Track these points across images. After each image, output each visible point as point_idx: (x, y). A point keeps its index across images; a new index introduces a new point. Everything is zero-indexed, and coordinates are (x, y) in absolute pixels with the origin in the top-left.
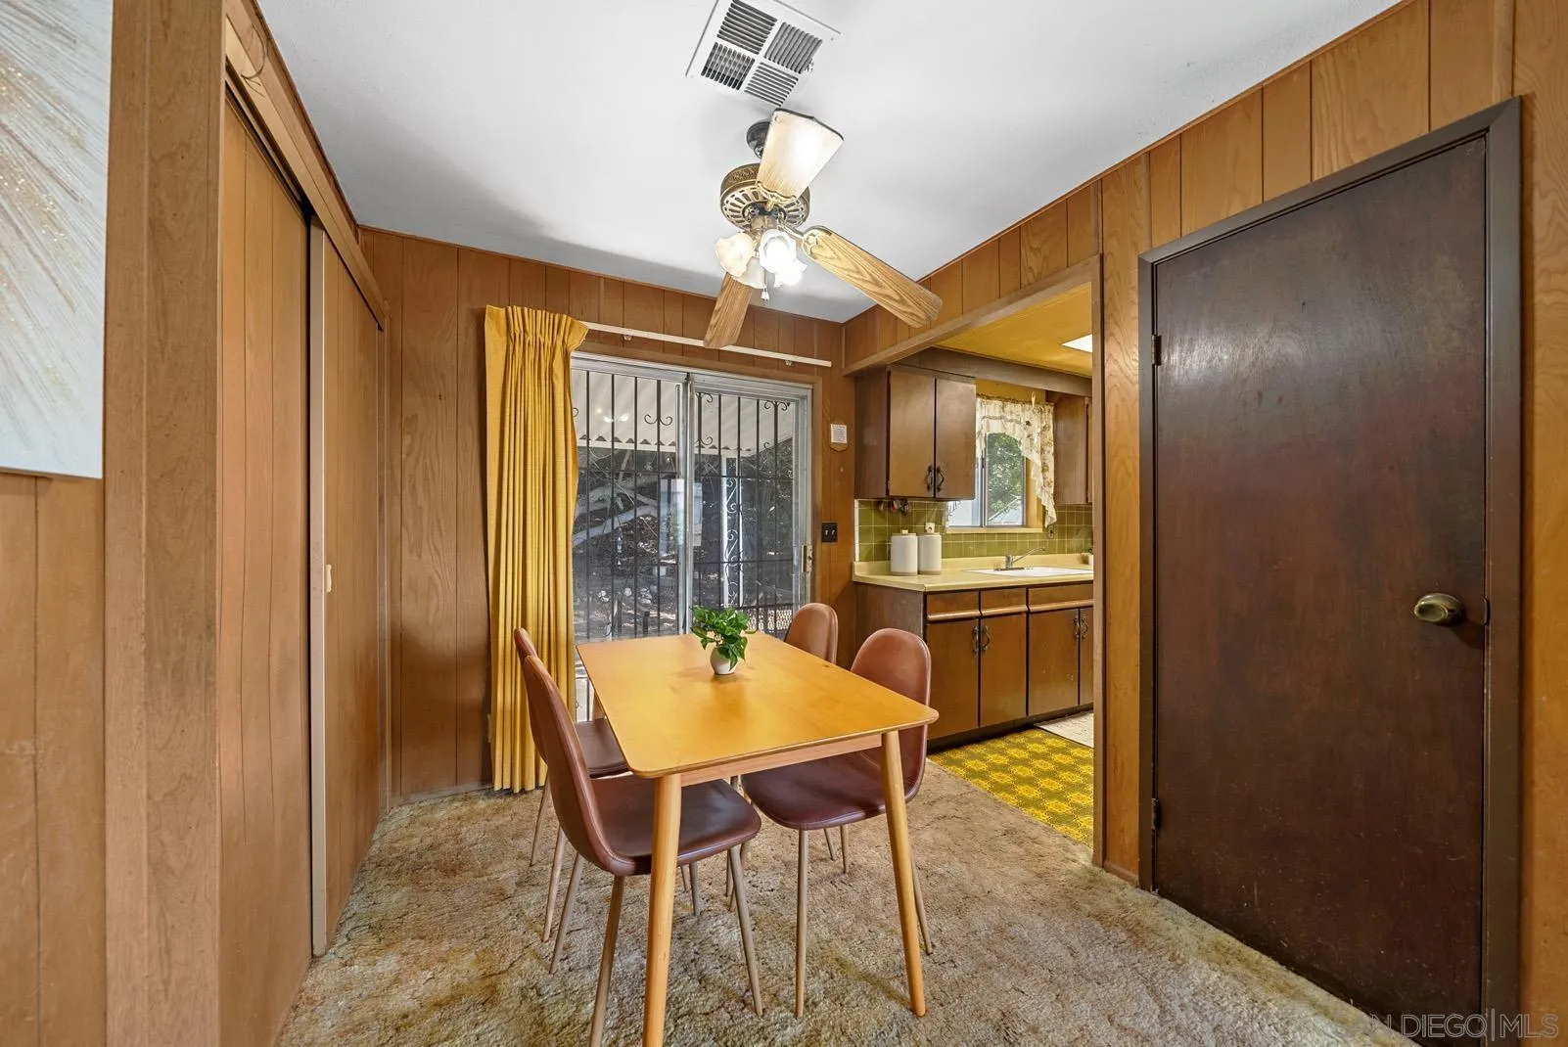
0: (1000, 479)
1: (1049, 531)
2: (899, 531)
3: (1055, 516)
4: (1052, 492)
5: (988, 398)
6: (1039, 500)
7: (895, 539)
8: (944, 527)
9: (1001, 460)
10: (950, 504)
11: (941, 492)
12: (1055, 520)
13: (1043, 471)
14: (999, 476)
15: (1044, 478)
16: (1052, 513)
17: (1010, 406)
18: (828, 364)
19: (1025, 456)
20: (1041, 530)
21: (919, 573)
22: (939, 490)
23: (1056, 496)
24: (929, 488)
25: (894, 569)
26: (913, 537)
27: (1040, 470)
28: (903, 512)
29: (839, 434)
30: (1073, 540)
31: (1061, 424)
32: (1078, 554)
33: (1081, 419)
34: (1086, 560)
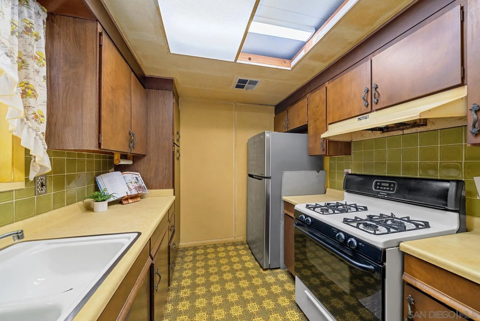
1: (38, 184)
3: (48, 164)
4: (43, 130)
6: (16, 139)
12: (50, 169)
13: (26, 95)
15: (27, 107)
16: (43, 159)
20: (19, 185)
23: (52, 137)
27: (18, 90)
30: (73, 189)
31: (58, 46)
32: (81, 203)
33: (91, 46)
34: (89, 208)
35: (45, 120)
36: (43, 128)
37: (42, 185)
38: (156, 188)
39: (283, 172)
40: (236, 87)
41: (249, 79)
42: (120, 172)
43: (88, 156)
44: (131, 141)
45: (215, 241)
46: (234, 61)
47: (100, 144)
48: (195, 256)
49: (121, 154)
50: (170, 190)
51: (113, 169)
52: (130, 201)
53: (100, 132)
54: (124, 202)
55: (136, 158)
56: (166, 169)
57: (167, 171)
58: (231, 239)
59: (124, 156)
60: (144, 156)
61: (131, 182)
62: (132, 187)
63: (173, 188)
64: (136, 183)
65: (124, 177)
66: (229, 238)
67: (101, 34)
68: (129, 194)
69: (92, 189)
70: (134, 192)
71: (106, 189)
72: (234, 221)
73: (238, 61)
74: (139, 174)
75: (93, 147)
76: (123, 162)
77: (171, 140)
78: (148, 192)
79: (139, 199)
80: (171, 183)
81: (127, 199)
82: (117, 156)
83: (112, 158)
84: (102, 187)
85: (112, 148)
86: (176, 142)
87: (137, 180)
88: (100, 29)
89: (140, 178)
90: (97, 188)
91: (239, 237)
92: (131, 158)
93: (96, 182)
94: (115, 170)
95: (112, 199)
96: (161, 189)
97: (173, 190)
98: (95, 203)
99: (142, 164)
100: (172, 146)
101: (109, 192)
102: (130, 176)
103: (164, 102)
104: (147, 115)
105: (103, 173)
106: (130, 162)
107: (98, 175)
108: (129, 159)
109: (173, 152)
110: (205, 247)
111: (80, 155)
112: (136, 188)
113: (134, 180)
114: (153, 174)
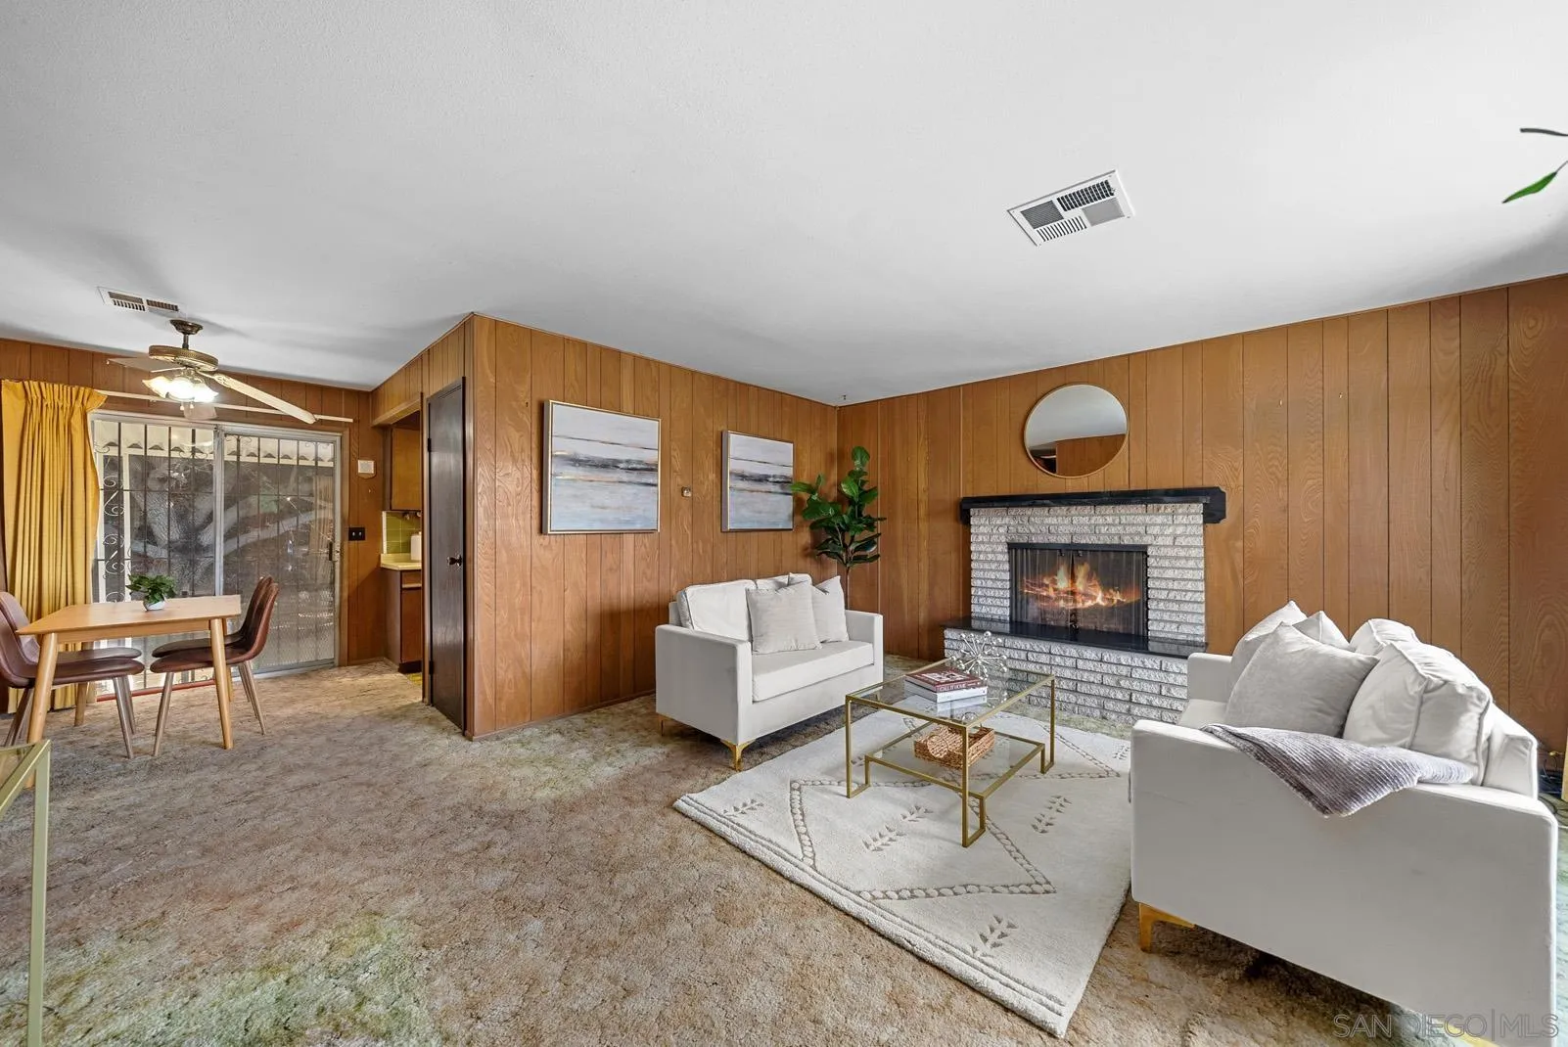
7: (413, 538)
18: (351, 420)
29: (366, 467)
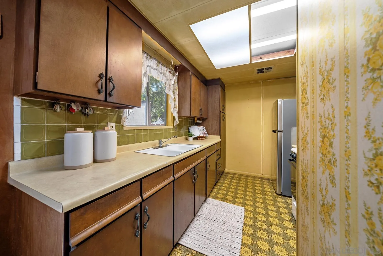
0: (154, 112)
1: (176, 127)
2: (73, 129)
3: (178, 121)
4: (177, 111)
5: (150, 57)
6: (172, 114)
7: (68, 136)
8: (122, 126)
9: (155, 107)
10: (127, 111)
11: (111, 98)
12: (178, 123)
13: (174, 101)
14: (154, 111)
15: (175, 104)
16: (177, 120)
17: (161, 66)
19: (167, 93)
20: (172, 127)
21: (95, 161)
22: (110, 95)
23: (179, 112)
24: (99, 92)
25: (67, 163)
26: (89, 135)
27: (173, 100)
28: (85, 114)
30: (183, 131)
31: (180, 83)
32: (185, 137)
33: (189, 80)
34: (187, 139)
35: (177, 107)
36: (177, 110)
37: (176, 128)
38: (212, 135)
39: (292, 128)
40: (258, 73)
41: (265, 68)
42: (197, 126)
43: (187, 119)
44: (201, 112)
45: (247, 173)
46: (250, 63)
47: (191, 114)
48: (233, 177)
49: (197, 118)
50: (218, 136)
51: (194, 125)
52: (201, 139)
53: (191, 110)
54: (198, 139)
55: (204, 120)
56: (216, 125)
57: (217, 126)
58: (260, 175)
59: (198, 119)
60: (207, 118)
61: (201, 131)
62: (201, 133)
63: (220, 135)
64: (203, 131)
65: (198, 128)
66: (258, 173)
67: (191, 75)
68: (200, 135)
69: (188, 132)
70: (202, 135)
71: (192, 132)
72: (262, 163)
73: (252, 62)
74: (204, 127)
75: (189, 116)
76: (198, 122)
77: (219, 110)
78: (207, 136)
79: (204, 139)
80: (219, 132)
81: (199, 138)
82: (196, 119)
83: (194, 120)
84: (191, 132)
85: (194, 115)
86: (221, 111)
87: (204, 130)
88: (191, 73)
89: (205, 129)
90: (189, 132)
91: (266, 175)
92: (201, 120)
93: (189, 130)
94: (195, 125)
95: (194, 137)
96: (214, 135)
97: (219, 136)
98: (189, 137)
99: (206, 123)
100: (219, 113)
101: (193, 133)
102: (201, 128)
103: (215, 91)
104: (208, 98)
105: (191, 126)
106: (201, 122)
107: (190, 126)
108: (200, 120)
109: (220, 116)
110: (241, 175)
111: (185, 119)
112: (203, 133)
113: (202, 130)
114: (210, 128)
